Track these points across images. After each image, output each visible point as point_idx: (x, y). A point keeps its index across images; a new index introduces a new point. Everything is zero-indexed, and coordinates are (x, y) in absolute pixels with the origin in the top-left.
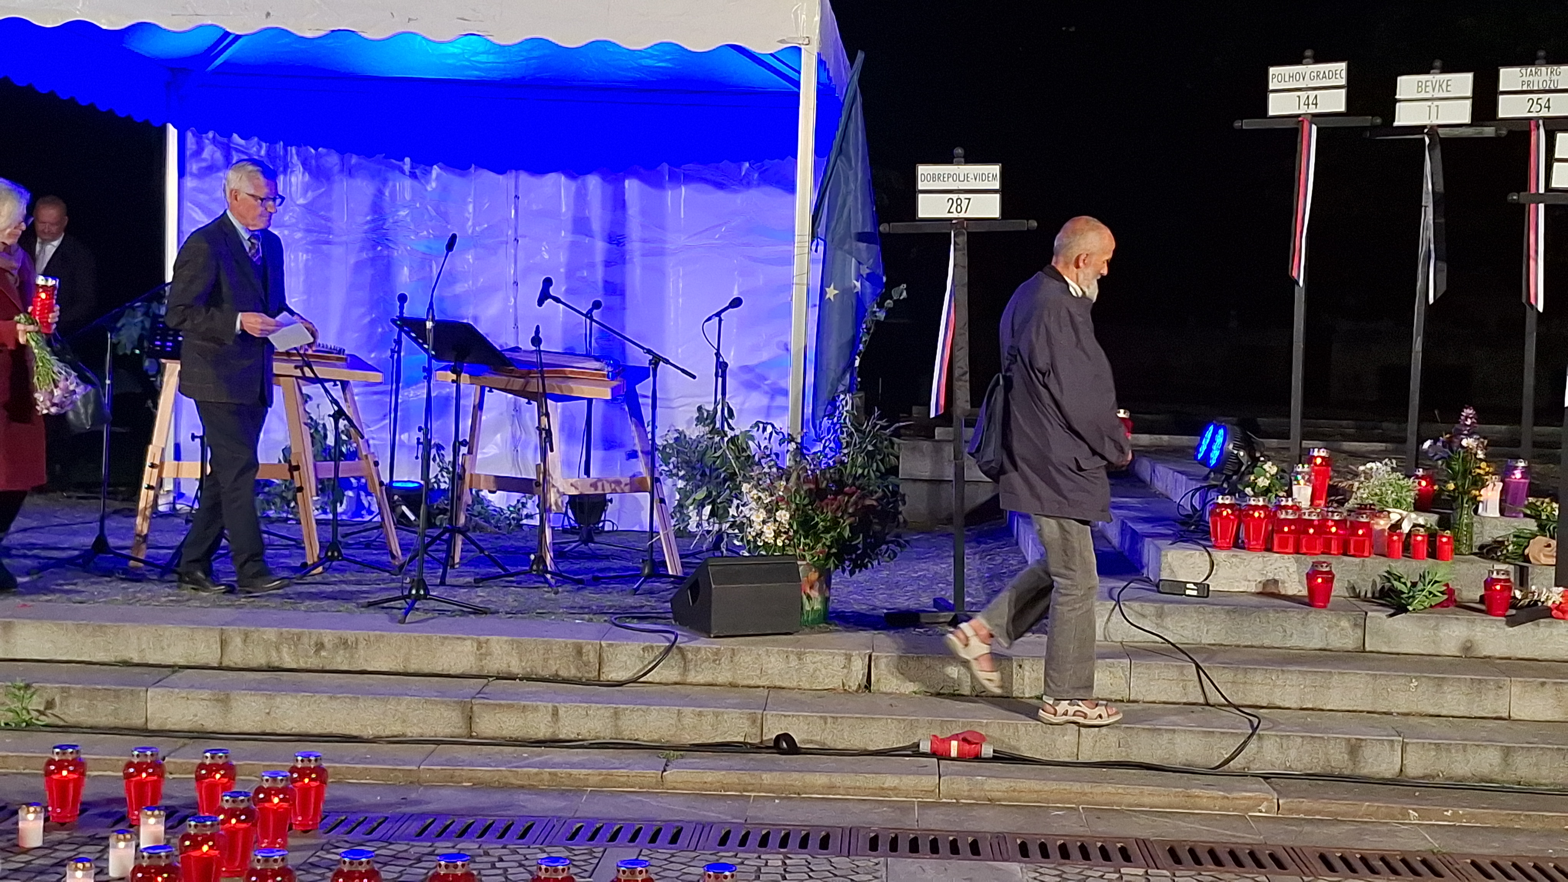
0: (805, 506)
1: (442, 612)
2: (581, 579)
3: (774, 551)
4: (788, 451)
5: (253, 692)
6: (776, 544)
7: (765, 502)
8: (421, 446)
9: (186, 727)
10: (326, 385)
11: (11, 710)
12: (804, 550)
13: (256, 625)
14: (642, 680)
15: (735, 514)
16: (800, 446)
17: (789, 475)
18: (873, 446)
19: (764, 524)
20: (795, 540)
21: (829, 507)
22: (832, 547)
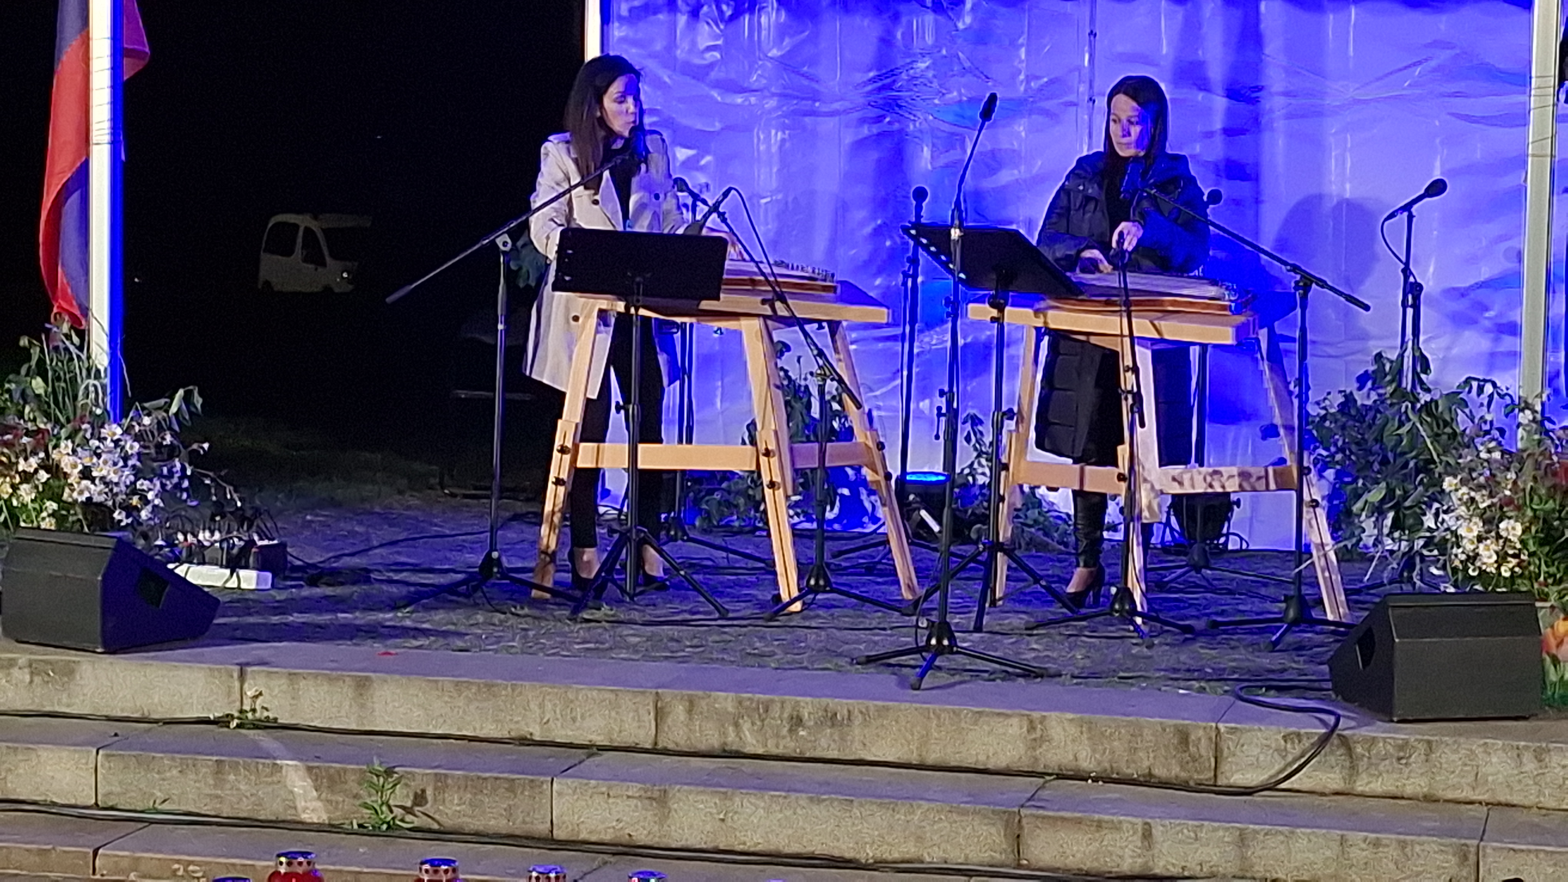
0: (1547, 513)
1: (976, 674)
2: (1189, 626)
3: (1497, 586)
4: (1519, 425)
5: (701, 788)
6: (1500, 575)
7: (1482, 506)
8: (943, 419)
9: (606, 837)
10: (807, 327)
11: (366, 806)
12: (1547, 586)
13: (704, 689)
15: (1433, 526)
16: (1539, 417)
17: (1522, 464)
19: (1479, 541)
20: (1532, 568)
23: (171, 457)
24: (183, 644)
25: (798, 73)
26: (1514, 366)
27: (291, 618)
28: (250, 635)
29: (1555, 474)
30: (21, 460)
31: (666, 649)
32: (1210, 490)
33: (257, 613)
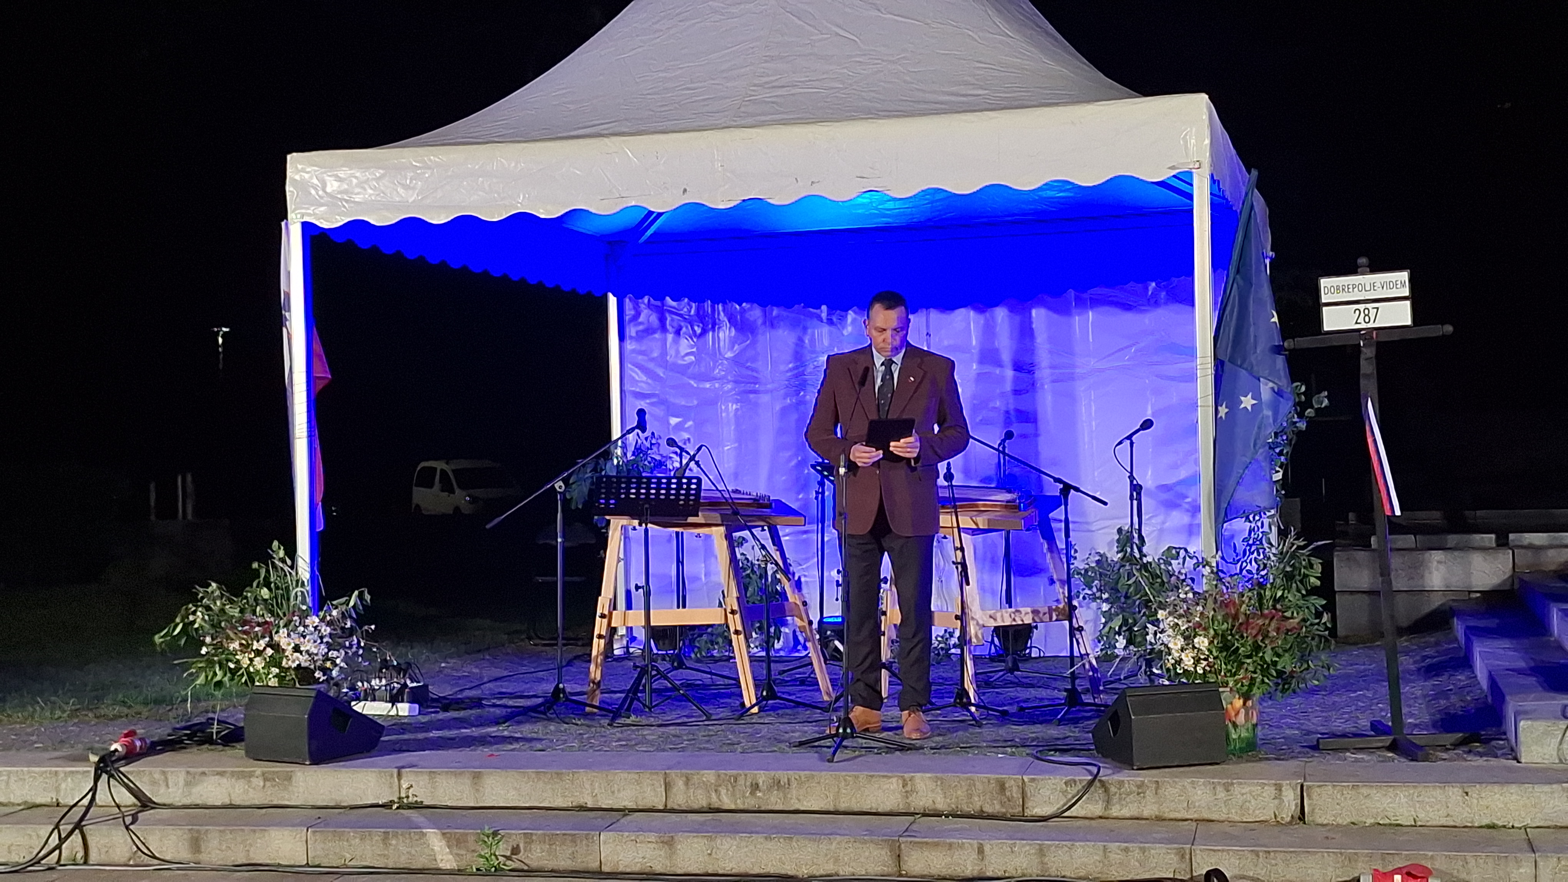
0: (1223, 631)
1: (870, 748)
2: (1007, 711)
3: (1194, 679)
4: (1203, 575)
5: (695, 834)
6: (1196, 671)
7: (1183, 628)
9: (636, 869)
10: (754, 530)
11: (482, 856)
12: (1226, 677)
13: (695, 768)
14: (1066, 814)
15: (1153, 641)
16: (1215, 570)
17: (1206, 599)
18: (1291, 566)
19: (1182, 651)
20: (1216, 666)
21: (1249, 631)
22: (1255, 672)
23: (351, 635)
24: (362, 755)
25: (744, 367)
27: (431, 735)
28: (404, 748)
29: (1227, 606)
30: (255, 643)
31: (671, 743)
32: (1014, 623)
33: (410, 732)
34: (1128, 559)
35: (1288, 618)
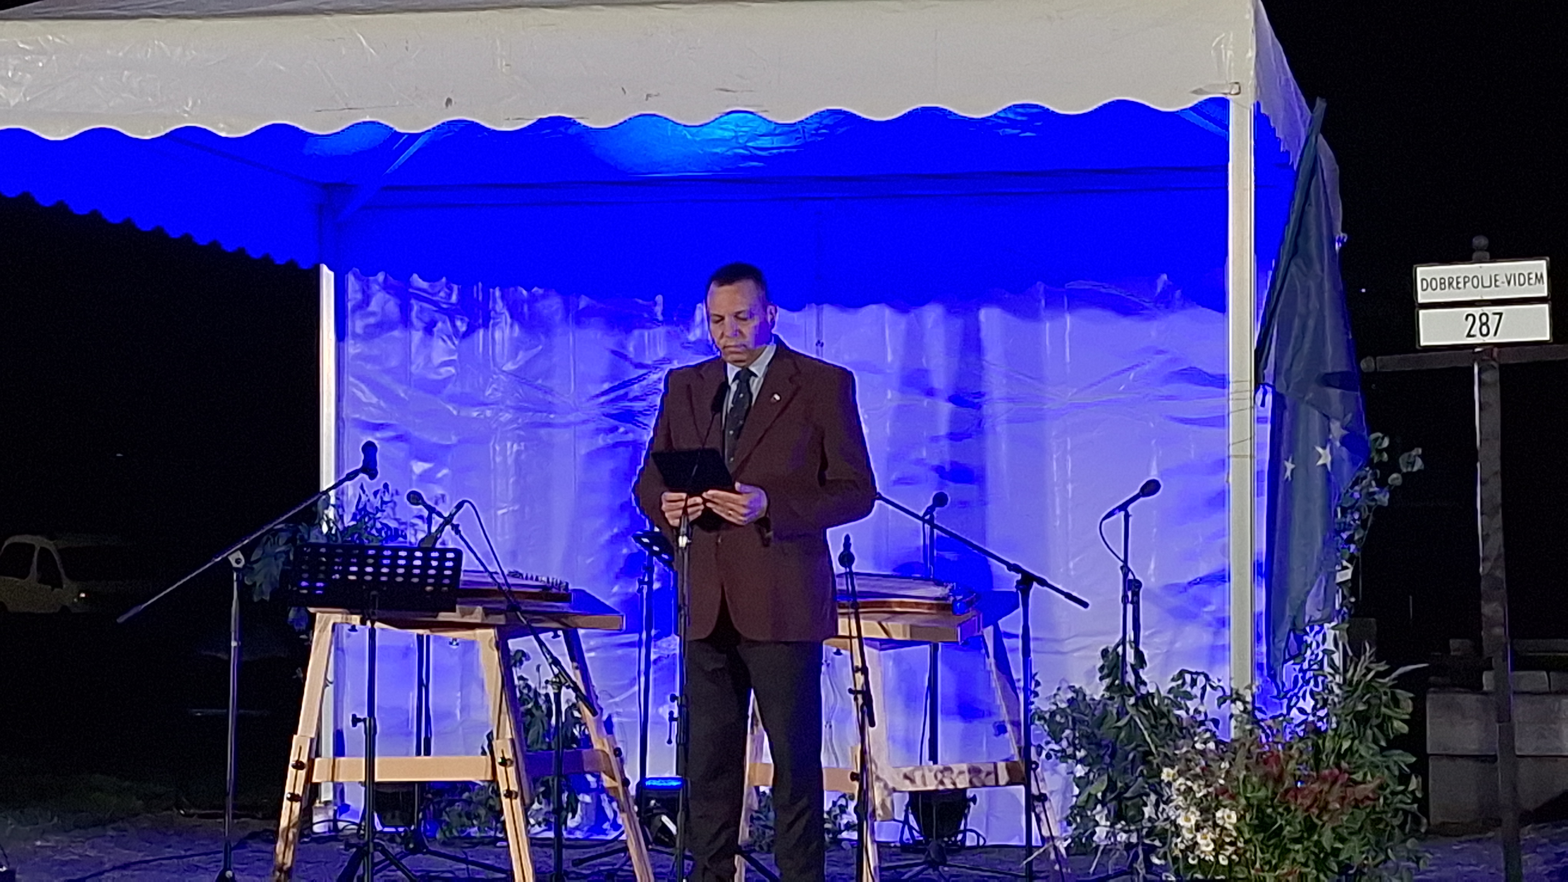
0: (1260, 801)
3: (1217, 873)
4: (1231, 716)
6: (1218, 862)
7: (1199, 795)
8: (675, 723)
10: (542, 636)
12: (1263, 871)
15: (1154, 816)
16: (1249, 707)
17: (1235, 753)
18: (1364, 703)
19: (1197, 830)
20: (1248, 855)
21: (1299, 802)
22: (1305, 865)
25: (530, 385)
26: (1223, 660)
29: (1266, 762)
32: (941, 788)
34: (1118, 688)
35: (1357, 783)
